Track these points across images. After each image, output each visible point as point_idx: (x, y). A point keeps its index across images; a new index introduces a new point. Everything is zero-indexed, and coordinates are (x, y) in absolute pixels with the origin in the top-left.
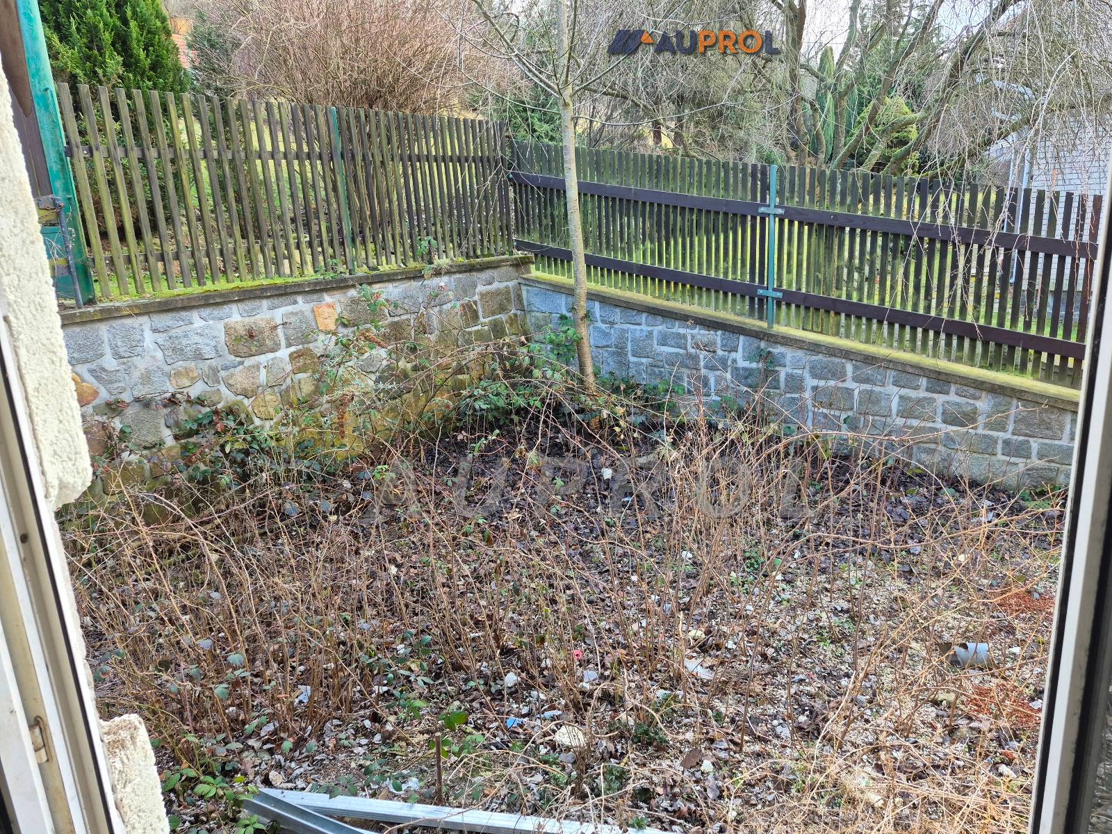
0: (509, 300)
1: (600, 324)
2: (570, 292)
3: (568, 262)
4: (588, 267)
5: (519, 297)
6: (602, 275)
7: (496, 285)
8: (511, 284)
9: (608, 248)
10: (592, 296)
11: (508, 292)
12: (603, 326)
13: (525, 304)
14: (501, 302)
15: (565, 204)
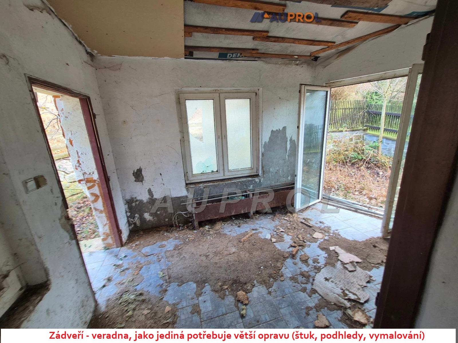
0: (360, 137)
1: (385, 144)
2: (378, 136)
3: (379, 130)
4: (384, 131)
5: (363, 137)
6: (388, 133)
7: (358, 134)
8: (362, 134)
9: (391, 126)
10: (384, 138)
11: (361, 136)
12: (386, 144)
13: (365, 138)
14: (358, 138)
15: (380, 117)
